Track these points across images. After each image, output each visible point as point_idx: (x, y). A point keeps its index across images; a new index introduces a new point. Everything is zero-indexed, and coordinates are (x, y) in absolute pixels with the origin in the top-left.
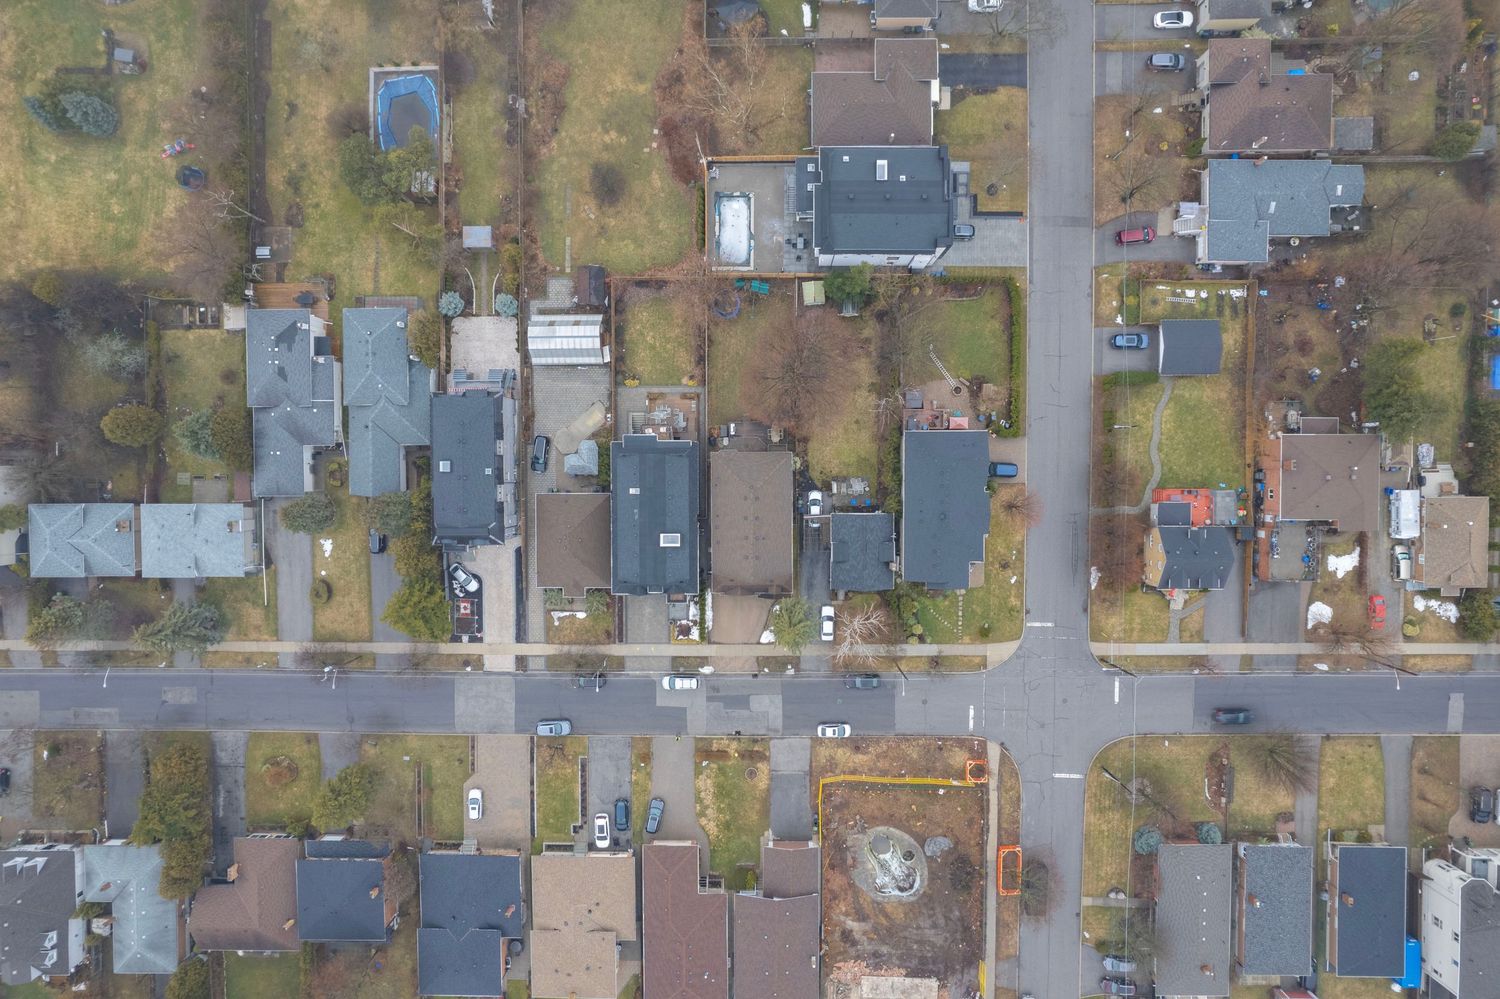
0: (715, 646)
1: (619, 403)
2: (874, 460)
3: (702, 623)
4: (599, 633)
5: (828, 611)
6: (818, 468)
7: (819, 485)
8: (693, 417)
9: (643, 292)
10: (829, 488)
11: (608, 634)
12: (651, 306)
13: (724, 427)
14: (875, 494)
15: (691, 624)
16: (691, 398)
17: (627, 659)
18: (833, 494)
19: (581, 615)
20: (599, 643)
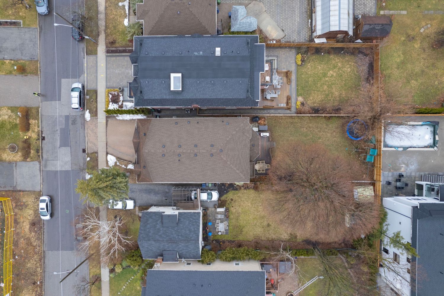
0: (105, 122)
1: (283, 50)
2: (241, 238)
3: (120, 111)
4: (114, 36)
5: (130, 205)
6: (235, 197)
7: (223, 198)
8: (274, 104)
9: (365, 68)
10: (220, 206)
11: (113, 43)
12: (355, 74)
13: (266, 128)
14: (216, 238)
15: (120, 104)
16: (287, 103)
17: (94, 57)
18: (216, 209)
19: (126, 22)
20: (107, 36)
